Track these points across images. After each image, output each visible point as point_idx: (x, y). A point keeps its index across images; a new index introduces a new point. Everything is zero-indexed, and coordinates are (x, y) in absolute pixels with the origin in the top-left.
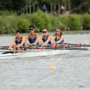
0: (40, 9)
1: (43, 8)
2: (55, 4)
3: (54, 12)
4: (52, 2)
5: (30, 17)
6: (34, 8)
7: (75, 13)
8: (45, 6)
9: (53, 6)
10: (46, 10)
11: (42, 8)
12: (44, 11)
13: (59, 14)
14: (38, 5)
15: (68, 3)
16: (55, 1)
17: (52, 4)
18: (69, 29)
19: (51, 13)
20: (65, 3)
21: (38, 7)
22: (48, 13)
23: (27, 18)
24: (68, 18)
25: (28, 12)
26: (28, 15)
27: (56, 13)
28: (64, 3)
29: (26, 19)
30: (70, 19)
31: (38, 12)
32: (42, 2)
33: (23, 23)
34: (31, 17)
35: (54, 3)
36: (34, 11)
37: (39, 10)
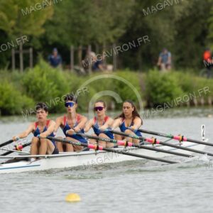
0: (45, 58)
1: (53, 57)
2: (81, 47)
3: (77, 68)
4: (73, 42)
5: (22, 77)
6: (31, 56)
7: (127, 69)
8: (55, 51)
9: (76, 53)
10: (59, 60)
11: (49, 57)
12: (54, 64)
13: (90, 70)
14: (40, 50)
15: (111, 44)
16: (81, 41)
17: (72, 48)
18: (113, 106)
19: (70, 68)
20: (104, 46)
21: (40, 55)
22: (64, 68)
23: (15, 80)
24: (110, 82)
25: (17, 67)
26: (15, 73)
27: (82, 70)
28: (101, 45)
29: (12, 84)
30: (117, 83)
31: (41, 67)
32: (50, 43)
33: (6, 93)
34: (24, 79)
35: (78, 44)
36: (31, 63)
37: (42, 62)
